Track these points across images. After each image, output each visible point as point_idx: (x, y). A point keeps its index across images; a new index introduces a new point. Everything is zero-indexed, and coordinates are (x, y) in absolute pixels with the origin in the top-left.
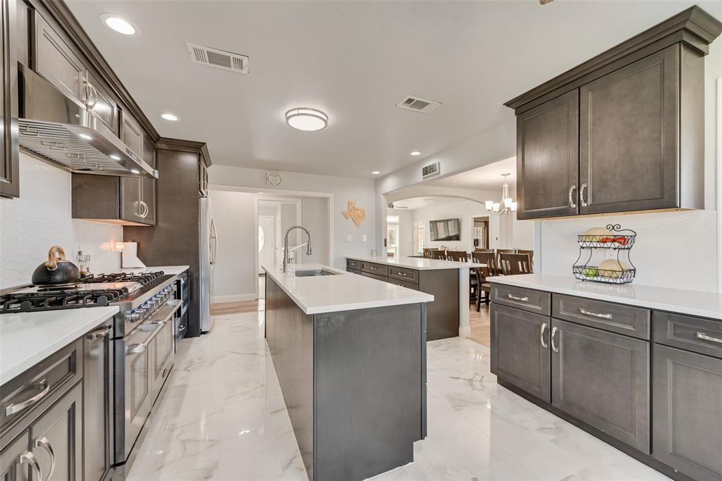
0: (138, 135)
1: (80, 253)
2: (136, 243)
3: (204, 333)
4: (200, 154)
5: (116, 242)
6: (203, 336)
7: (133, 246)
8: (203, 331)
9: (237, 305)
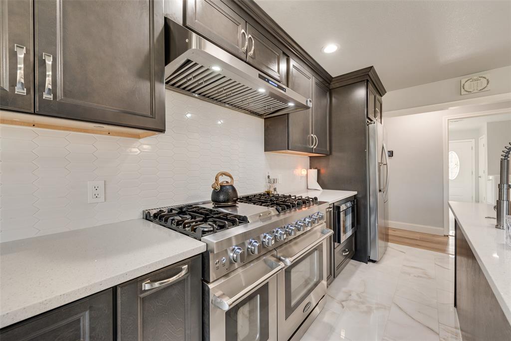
0: (309, 78)
1: (269, 177)
2: (316, 170)
3: (374, 261)
4: (368, 81)
5: (302, 169)
6: (370, 264)
7: (313, 173)
8: (371, 259)
9: (418, 236)
